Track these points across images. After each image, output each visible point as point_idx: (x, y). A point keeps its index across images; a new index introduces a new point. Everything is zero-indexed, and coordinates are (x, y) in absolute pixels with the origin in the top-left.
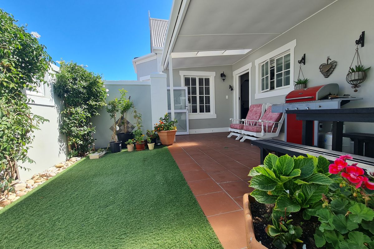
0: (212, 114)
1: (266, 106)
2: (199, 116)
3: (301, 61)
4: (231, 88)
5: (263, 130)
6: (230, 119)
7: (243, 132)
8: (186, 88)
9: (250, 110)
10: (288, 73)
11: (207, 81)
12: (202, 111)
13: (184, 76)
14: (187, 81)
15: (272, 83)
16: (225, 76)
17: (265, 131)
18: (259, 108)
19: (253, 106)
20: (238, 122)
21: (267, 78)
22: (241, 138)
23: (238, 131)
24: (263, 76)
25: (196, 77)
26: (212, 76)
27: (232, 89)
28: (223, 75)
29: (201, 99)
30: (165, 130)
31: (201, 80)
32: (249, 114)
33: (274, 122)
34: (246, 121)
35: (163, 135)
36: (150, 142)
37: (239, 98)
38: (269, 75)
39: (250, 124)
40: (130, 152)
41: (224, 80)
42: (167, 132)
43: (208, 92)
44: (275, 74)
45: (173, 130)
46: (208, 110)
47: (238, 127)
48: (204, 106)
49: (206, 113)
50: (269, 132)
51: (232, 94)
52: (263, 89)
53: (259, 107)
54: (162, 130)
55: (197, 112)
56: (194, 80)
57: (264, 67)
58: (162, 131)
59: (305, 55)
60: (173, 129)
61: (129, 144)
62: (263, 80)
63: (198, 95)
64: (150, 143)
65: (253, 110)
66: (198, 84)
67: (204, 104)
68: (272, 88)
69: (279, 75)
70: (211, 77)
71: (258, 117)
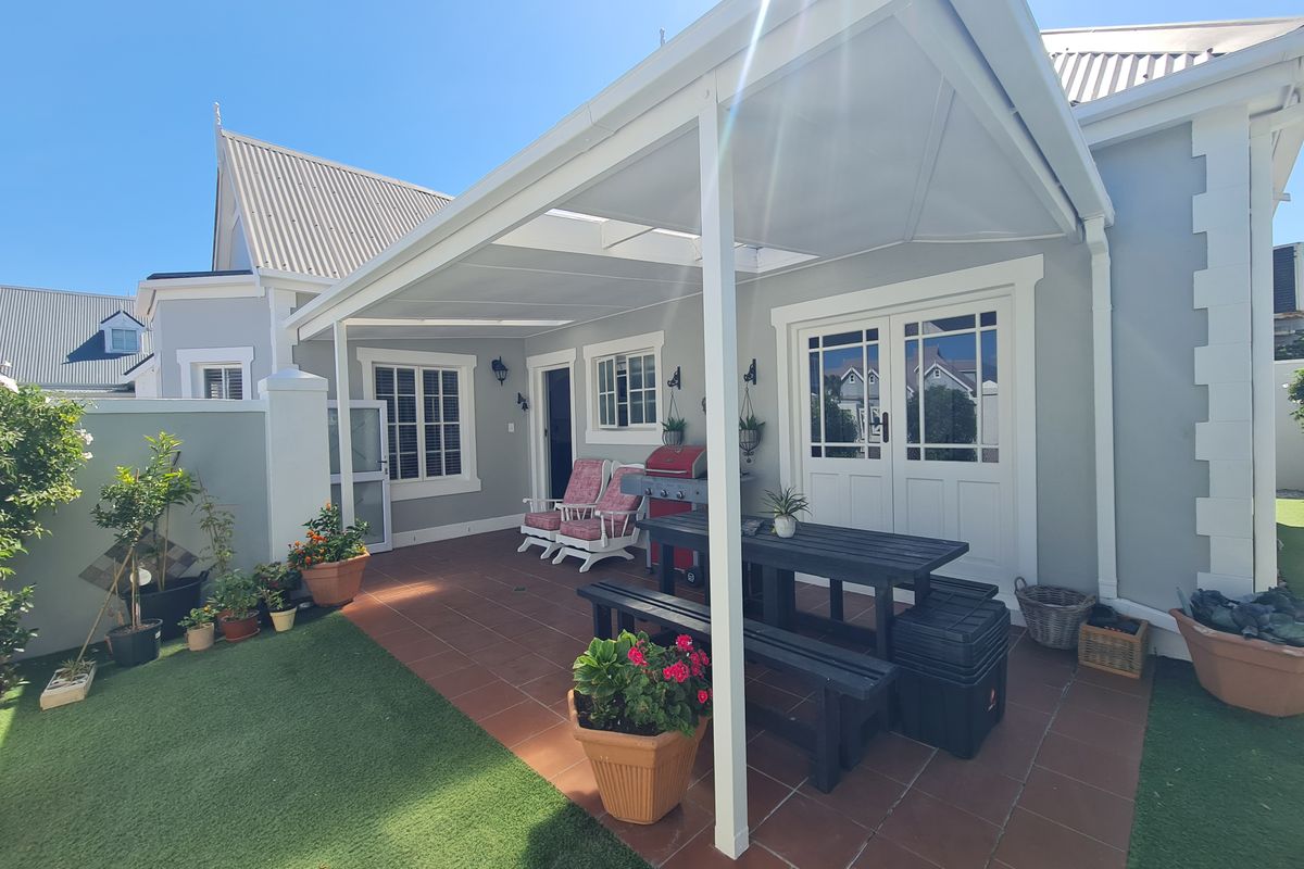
0: (467, 479)
1: (611, 468)
2: (423, 486)
3: (673, 381)
4: (523, 403)
5: (604, 534)
6: (525, 501)
7: (560, 539)
8: (383, 405)
9: (574, 472)
10: (652, 395)
11: (451, 379)
12: (433, 470)
13: (373, 363)
14: (383, 377)
15: (623, 411)
16: (504, 368)
17: (609, 536)
18: (596, 470)
19: (584, 462)
20: (543, 508)
21: (611, 396)
22: (555, 553)
23: (547, 534)
24: (602, 390)
25: (416, 369)
26: (466, 369)
27: (525, 407)
28: (498, 366)
29: (432, 433)
30: (330, 561)
31: (430, 377)
32: (574, 485)
33: (626, 513)
34: (567, 510)
35: (324, 577)
36: (280, 606)
37: (546, 431)
38: (615, 392)
39: (575, 518)
40: (205, 651)
41: (502, 380)
42: (339, 567)
43: (452, 410)
44: (629, 391)
45: (357, 557)
46: (454, 467)
47: (547, 526)
48: (439, 454)
49: (449, 476)
50: (618, 535)
51: (526, 417)
52: (603, 422)
53: (595, 467)
54: (318, 562)
55: (417, 476)
56: (407, 376)
57: (604, 368)
58: (317, 566)
59: (679, 368)
60: (356, 554)
61: (194, 625)
62: (603, 398)
63: (421, 424)
64: (280, 610)
65: (581, 473)
66: (422, 389)
67: (439, 449)
68: (623, 423)
69: (637, 396)
70: (464, 369)
71: (594, 494)
